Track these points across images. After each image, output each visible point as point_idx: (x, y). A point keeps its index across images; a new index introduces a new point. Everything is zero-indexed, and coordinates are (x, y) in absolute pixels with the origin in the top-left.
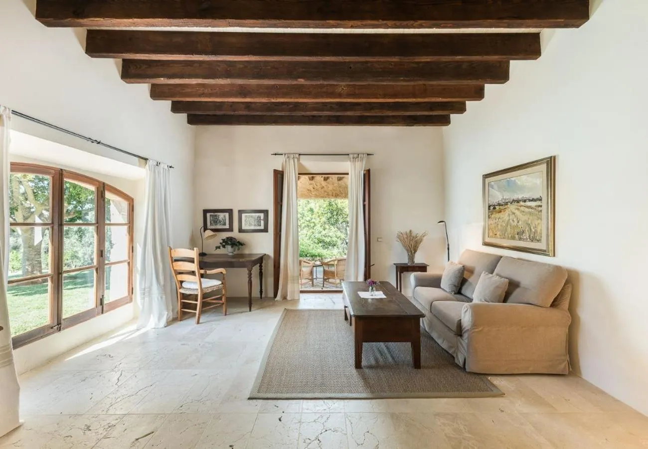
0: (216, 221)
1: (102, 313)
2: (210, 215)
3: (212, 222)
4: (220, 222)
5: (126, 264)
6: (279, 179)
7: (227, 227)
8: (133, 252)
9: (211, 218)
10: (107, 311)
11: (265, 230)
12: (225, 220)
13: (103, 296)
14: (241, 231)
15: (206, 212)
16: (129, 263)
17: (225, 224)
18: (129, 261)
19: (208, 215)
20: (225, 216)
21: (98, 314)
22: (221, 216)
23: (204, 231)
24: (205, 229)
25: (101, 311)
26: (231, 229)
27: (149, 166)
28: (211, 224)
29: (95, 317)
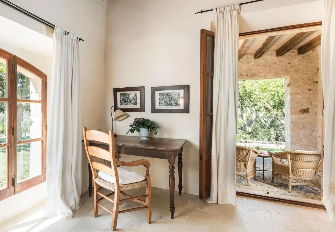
0: (126, 100)
1: (14, 193)
2: (121, 94)
3: (123, 101)
4: (131, 101)
5: (40, 142)
6: (209, 43)
7: (138, 106)
8: (46, 130)
9: (122, 97)
10: (20, 192)
11: (186, 110)
12: (136, 99)
13: (15, 175)
14: (154, 111)
15: (116, 90)
16: (43, 141)
17: (136, 104)
18: (42, 139)
19: (119, 94)
20: (136, 95)
21: (10, 195)
22: (132, 94)
23: (115, 111)
24: (116, 108)
25: (12, 192)
26: (142, 109)
27: (56, 35)
28: (121, 104)
29: (7, 198)
